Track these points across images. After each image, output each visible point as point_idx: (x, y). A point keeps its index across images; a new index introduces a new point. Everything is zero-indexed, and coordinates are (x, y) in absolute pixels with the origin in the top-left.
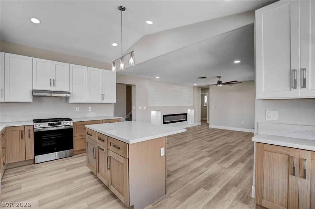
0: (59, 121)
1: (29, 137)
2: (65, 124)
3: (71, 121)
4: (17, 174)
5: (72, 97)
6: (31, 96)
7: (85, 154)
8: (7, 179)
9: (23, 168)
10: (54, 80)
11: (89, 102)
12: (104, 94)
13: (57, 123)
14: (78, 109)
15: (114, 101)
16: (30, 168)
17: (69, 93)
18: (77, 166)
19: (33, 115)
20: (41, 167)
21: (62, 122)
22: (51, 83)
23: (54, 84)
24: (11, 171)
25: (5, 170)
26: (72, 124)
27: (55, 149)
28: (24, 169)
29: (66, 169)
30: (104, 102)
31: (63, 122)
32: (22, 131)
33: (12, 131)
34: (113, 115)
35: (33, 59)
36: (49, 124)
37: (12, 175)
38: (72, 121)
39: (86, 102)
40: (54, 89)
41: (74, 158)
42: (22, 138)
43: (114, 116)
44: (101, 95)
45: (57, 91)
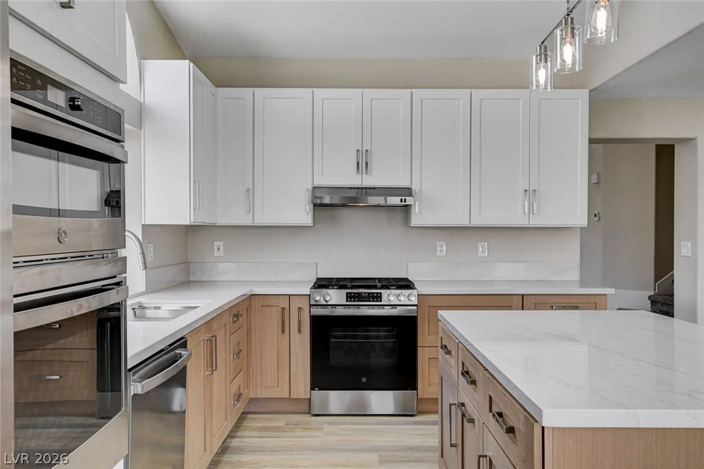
0: (375, 287)
1: (299, 331)
2: (393, 300)
3: (409, 291)
4: (265, 434)
5: (420, 206)
6: (308, 207)
7: (436, 417)
8: (242, 441)
9: (281, 421)
10: (367, 151)
11: (476, 222)
12: (534, 191)
13: (369, 293)
14: (442, 248)
15: (580, 217)
16: (298, 424)
17: (408, 192)
18: (418, 455)
19: (317, 264)
20: (322, 429)
21: (385, 293)
22: (358, 163)
23: (367, 163)
24: (255, 419)
25: (243, 413)
26: (414, 300)
27: (364, 380)
28: (282, 424)
29: (379, 456)
30: (536, 222)
31: (389, 291)
32: (283, 309)
33: (262, 306)
34: (575, 275)
35: (313, 92)
36: (349, 297)
37: (256, 433)
38: (414, 292)
39: (464, 222)
40: (369, 181)
41: (416, 423)
42: (283, 332)
43: (582, 283)
44: (521, 193)
45: (374, 188)
